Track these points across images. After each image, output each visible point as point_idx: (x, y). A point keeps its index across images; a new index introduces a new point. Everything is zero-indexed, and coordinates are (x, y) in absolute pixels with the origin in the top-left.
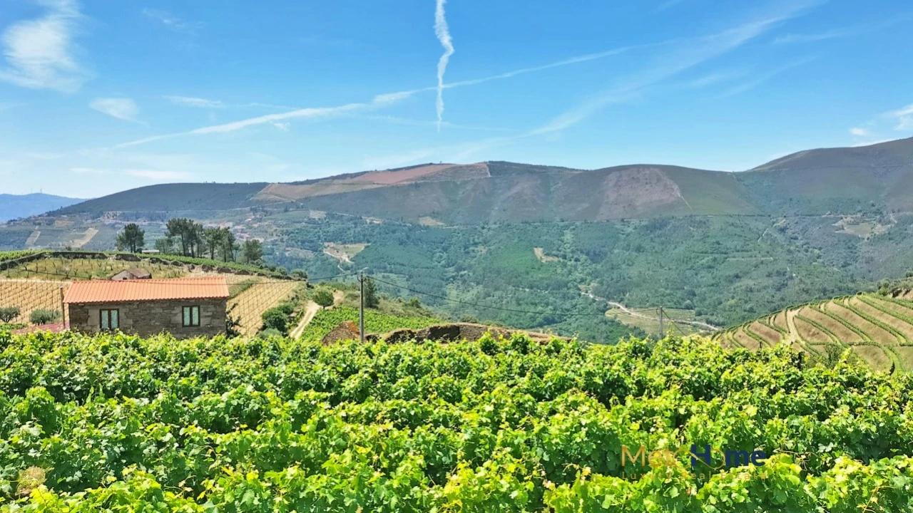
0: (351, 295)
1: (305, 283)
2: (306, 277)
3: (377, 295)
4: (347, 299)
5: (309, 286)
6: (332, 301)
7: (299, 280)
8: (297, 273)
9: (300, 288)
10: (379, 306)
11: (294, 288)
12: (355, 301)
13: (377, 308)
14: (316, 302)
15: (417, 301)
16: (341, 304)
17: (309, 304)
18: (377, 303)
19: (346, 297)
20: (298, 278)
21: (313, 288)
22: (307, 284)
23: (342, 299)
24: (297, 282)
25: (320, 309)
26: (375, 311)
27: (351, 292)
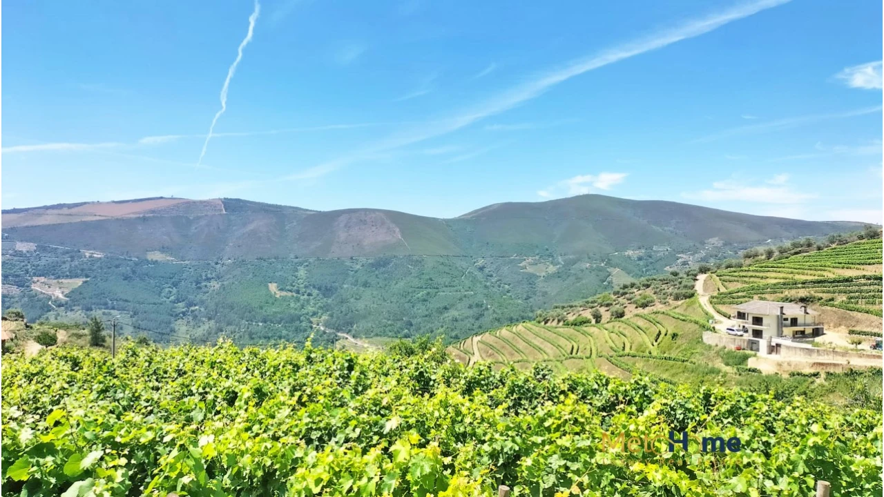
0: (74, 335)
1: (23, 323)
2: (22, 317)
3: (104, 333)
4: (70, 339)
5: (27, 327)
6: (56, 341)
7: (16, 320)
8: (13, 313)
9: (18, 329)
10: (106, 344)
11: (12, 328)
12: (79, 340)
13: (104, 346)
14: (38, 342)
15: (145, 338)
16: (65, 343)
17: (28, 345)
18: (104, 341)
19: (70, 337)
20: (13, 319)
21: (31, 328)
22: (26, 324)
23: (65, 339)
24: (15, 322)
25: (43, 349)
26: (101, 349)
27: (75, 332)
